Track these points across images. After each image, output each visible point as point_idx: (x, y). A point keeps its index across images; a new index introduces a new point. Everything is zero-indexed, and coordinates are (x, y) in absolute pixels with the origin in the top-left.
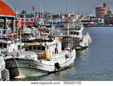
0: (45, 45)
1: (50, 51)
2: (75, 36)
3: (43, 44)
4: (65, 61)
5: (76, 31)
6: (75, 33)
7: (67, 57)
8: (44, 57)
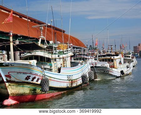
0: (114, 58)
1: (116, 63)
2: (128, 58)
3: (112, 58)
4: (127, 70)
5: (128, 55)
6: (127, 57)
7: (128, 67)
8: (113, 67)
